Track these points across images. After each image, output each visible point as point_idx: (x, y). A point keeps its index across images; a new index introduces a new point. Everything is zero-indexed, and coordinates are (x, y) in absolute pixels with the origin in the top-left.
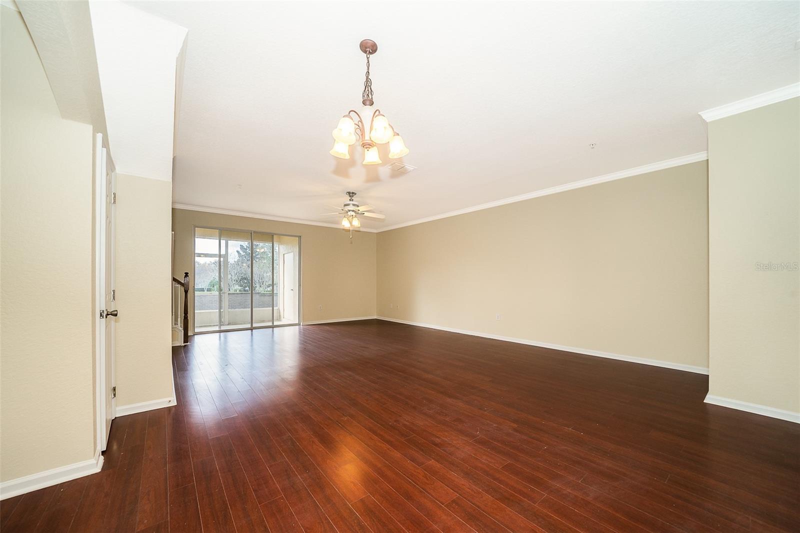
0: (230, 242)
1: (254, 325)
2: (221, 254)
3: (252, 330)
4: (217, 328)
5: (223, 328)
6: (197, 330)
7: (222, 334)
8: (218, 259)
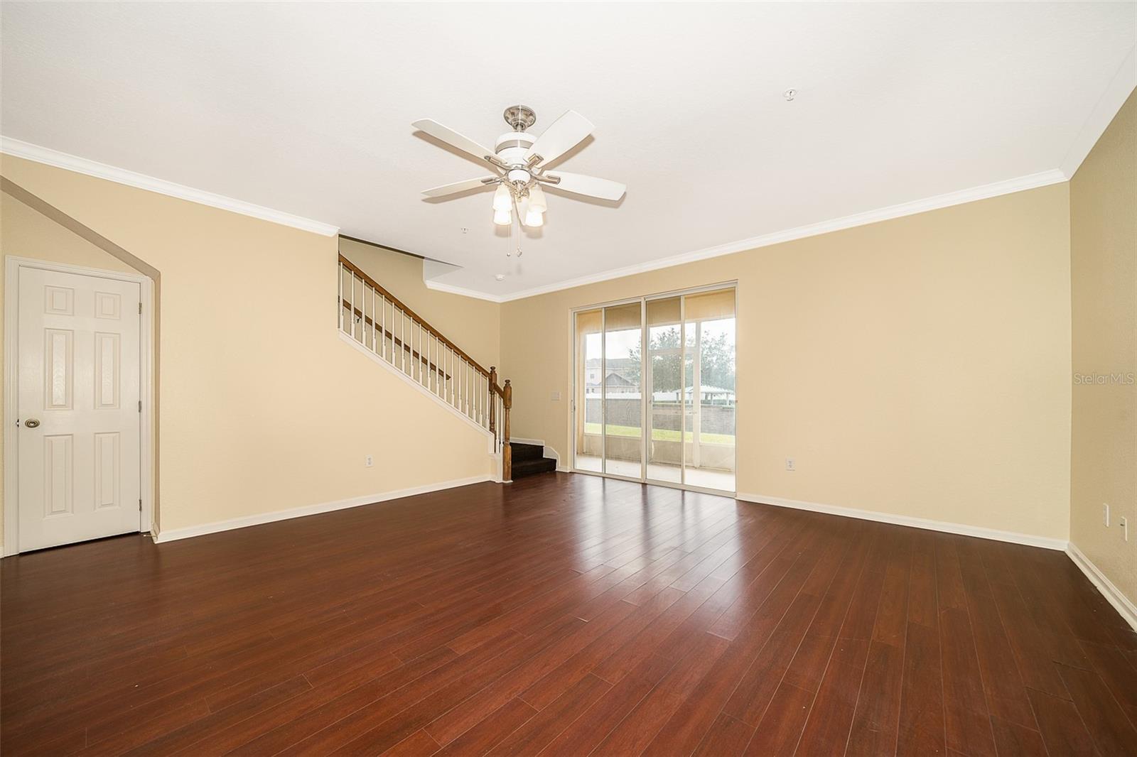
3: (645, 484)
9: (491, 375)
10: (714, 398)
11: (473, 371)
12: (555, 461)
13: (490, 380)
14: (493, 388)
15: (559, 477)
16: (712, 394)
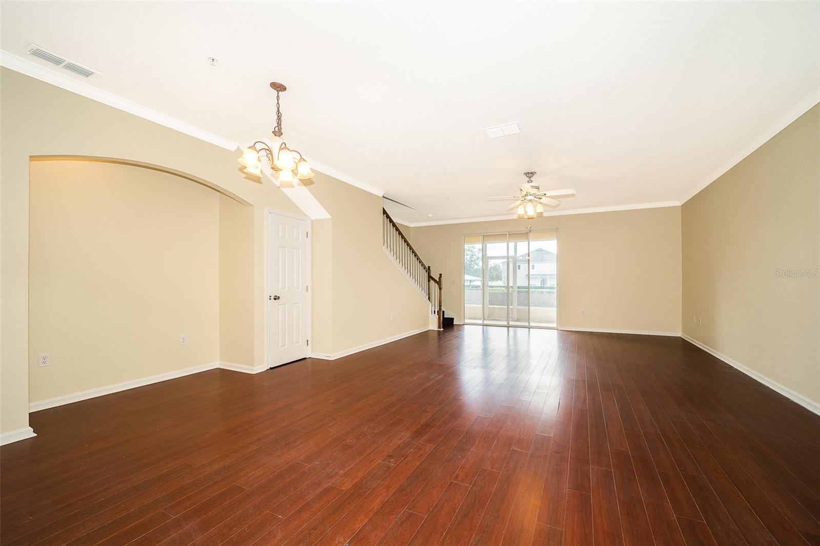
0: (518, 244)
1: (511, 323)
2: (510, 255)
3: (508, 327)
4: (480, 322)
5: (486, 322)
6: (467, 321)
7: (485, 327)
8: (506, 260)
9: (428, 270)
10: (472, 284)
11: (419, 265)
12: (453, 319)
13: (429, 273)
14: (430, 277)
15: (455, 326)
16: (470, 281)
